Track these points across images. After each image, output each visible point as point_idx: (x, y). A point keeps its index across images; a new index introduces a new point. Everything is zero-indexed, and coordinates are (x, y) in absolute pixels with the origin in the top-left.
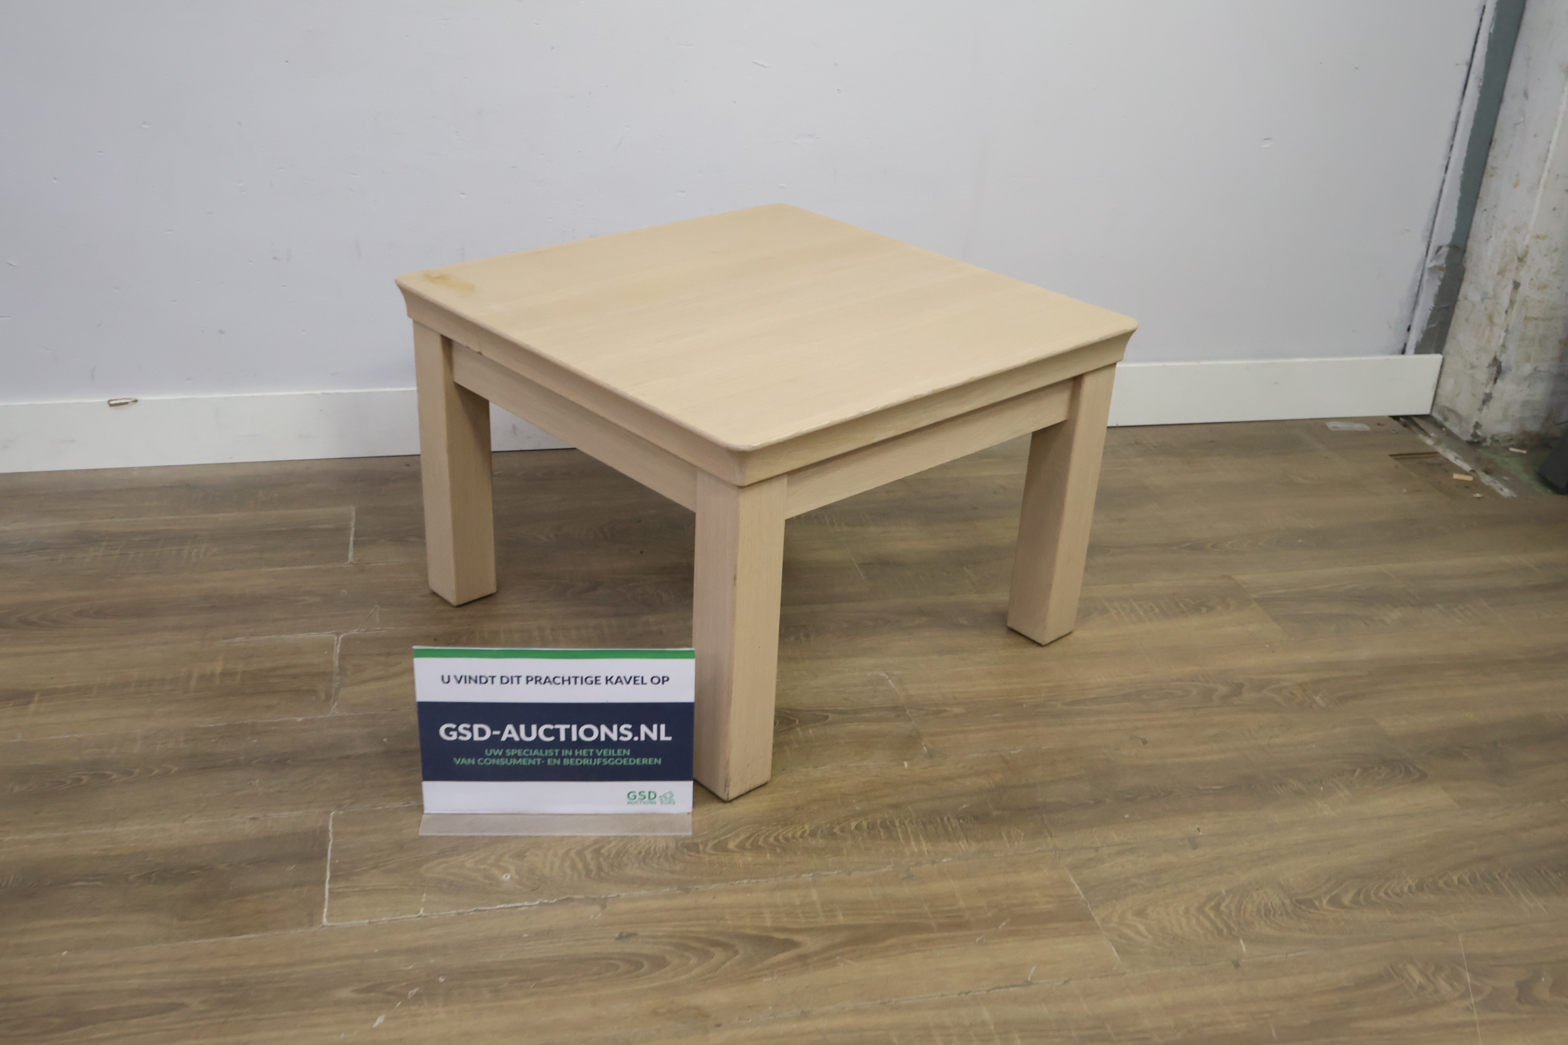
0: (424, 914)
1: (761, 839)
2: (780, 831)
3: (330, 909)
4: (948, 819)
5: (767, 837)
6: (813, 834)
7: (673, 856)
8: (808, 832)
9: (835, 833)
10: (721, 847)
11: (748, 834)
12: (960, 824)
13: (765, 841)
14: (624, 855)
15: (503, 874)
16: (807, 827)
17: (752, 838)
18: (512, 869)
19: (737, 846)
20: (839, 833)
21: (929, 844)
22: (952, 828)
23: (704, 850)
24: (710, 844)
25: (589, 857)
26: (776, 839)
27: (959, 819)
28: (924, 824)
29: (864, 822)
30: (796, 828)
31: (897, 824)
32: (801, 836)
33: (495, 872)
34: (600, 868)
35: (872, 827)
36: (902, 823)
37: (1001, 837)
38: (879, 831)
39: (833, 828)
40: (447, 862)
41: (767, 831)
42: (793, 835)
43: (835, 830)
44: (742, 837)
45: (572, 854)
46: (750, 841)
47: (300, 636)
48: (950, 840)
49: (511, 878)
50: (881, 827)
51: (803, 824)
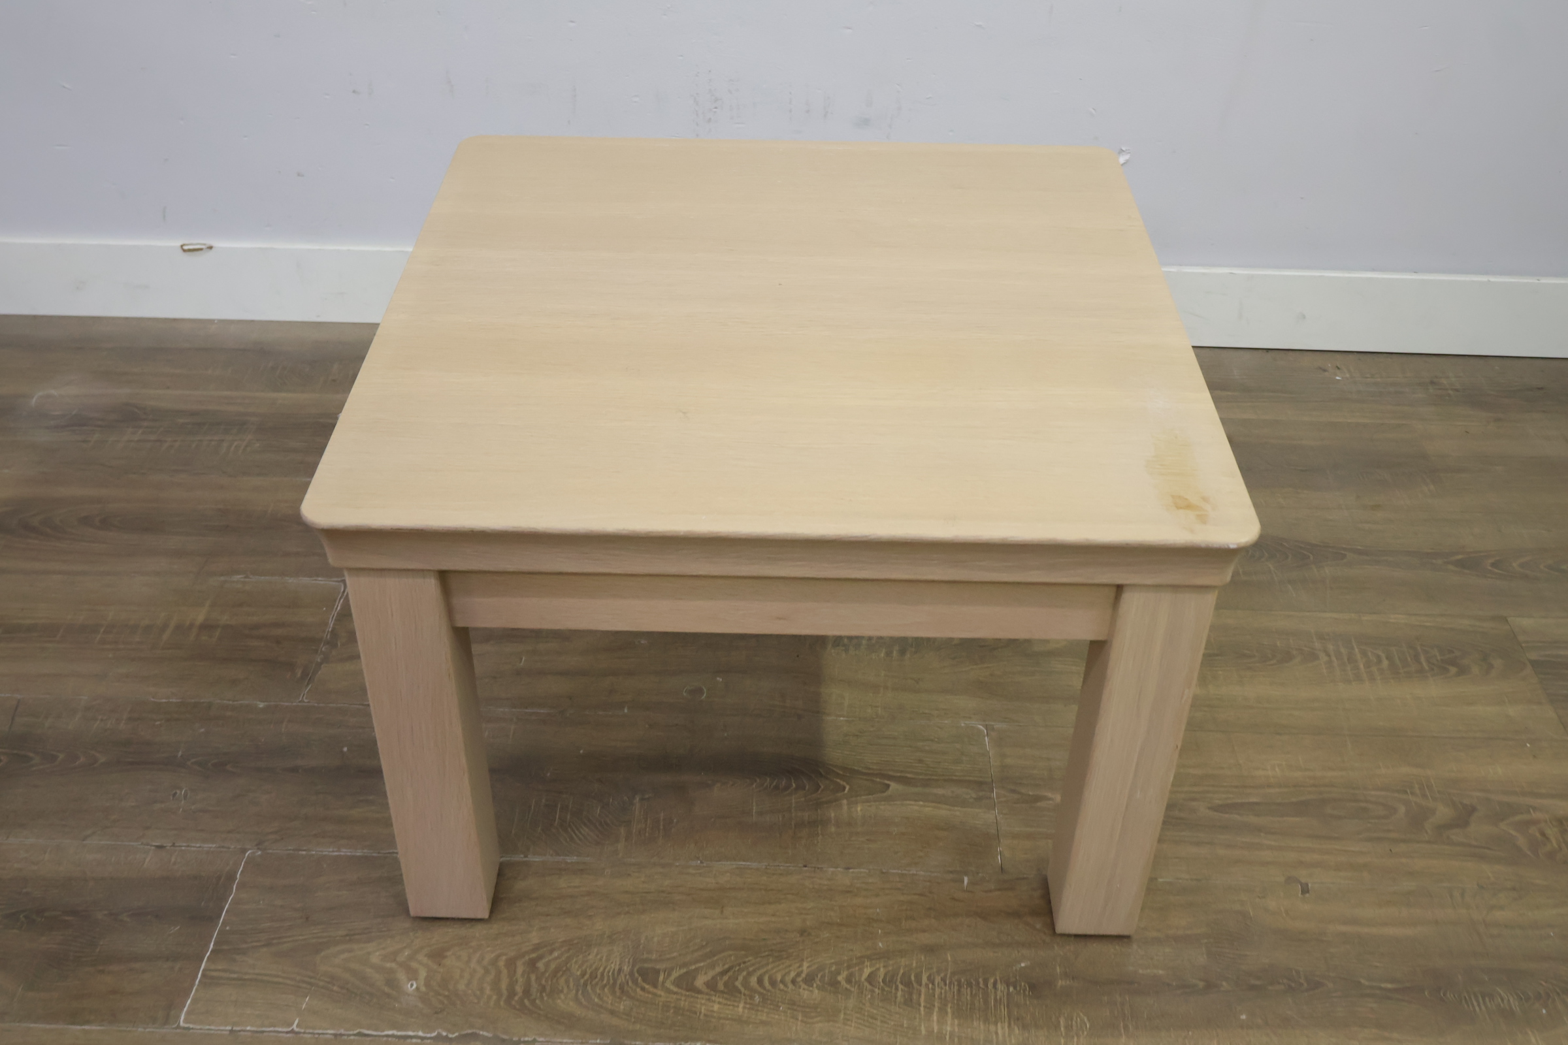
0: (296, 1029)
1: (740, 978)
2: (770, 967)
3: (195, 1001)
4: (995, 984)
5: (750, 974)
6: (809, 980)
7: (622, 988)
8: (803, 975)
9: (839, 983)
10: (686, 983)
11: (726, 966)
12: (1009, 994)
13: (746, 983)
14: (562, 976)
15: (410, 980)
16: (805, 965)
17: (730, 973)
18: (423, 974)
19: (707, 984)
20: (843, 983)
21: (956, 1022)
22: (996, 1000)
23: (663, 982)
24: (675, 974)
25: (520, 969)
26: (760, 981)
27: (1008, 986)
28: (960, 985)
29: (882, 969)
30: (790, 966)
31: (924, 980)
32: (794, 982)
33: (401, 976)
34: (527, 992)
35: (889, 981)
36: (931, 980)
37: (1057, 1027)
38: (897, 989)
39: (839, 973)
40: (350, 951)
41: (753, 965)
42: (783, 977)
43: (840, 978)
44: (718, 969)
45: (501, 963)
46: (726, 978)
47: (305, 580)
48: (986, 1020)
49: (417, 988)
50: (902, 983)
51: (803, 960)
